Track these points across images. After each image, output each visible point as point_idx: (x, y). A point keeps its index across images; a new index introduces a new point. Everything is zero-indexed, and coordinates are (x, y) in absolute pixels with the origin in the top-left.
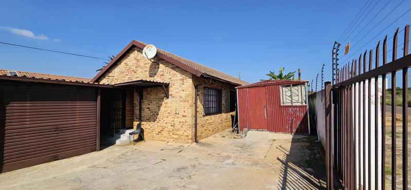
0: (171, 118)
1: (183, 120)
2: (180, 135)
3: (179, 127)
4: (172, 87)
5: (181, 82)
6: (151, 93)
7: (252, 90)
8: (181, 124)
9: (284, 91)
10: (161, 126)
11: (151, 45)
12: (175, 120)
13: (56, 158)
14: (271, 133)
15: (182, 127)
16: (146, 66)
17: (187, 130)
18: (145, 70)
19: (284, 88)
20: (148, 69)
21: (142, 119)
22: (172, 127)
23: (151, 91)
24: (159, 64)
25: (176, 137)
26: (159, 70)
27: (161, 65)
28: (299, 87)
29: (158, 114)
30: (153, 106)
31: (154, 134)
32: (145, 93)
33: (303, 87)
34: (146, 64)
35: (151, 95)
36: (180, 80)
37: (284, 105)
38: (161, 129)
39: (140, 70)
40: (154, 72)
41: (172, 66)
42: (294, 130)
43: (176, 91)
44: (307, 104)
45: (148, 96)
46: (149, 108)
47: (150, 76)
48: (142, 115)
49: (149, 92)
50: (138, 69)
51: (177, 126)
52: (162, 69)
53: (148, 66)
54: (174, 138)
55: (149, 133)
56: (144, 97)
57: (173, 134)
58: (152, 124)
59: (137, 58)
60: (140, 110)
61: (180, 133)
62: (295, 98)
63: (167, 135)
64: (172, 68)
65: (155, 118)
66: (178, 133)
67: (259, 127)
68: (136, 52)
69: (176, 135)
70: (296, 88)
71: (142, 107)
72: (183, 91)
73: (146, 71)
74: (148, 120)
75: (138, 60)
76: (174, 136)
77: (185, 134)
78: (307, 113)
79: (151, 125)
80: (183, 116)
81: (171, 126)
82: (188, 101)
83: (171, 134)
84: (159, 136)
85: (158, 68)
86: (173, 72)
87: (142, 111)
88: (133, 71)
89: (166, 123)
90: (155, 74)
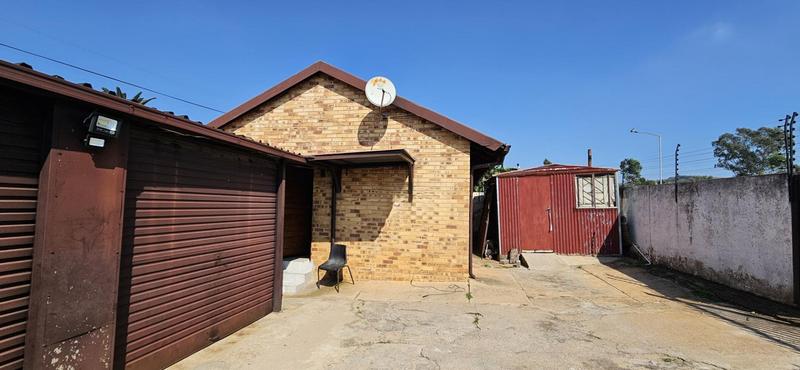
0: (417, 232)
1: (450, 234)
2: (440, 265)
3: (438, 249)
4: (420, 168)
5: (445, 159)
6: (364, 179)
7: (526, 180)
8: (444, 243)
9: (580, 185)
10: (392, 249)
11: (383, 79)
12: (429, 234)
13: (215, 337)
14: (560, 256)
15: (445, 248)
16: (350, 120)
17: (459, 254)
18: (346, 128)
19: (580, 180)
20: (356, 128)
21: (337, 234)
22: (420, 250)
23: (364, 175)
24: (385, 119)
25: (430, 269)
26: (388, 131)
27: (391, 123)
28: (605, 179)
29: (383, 225)
30: (369, 208)
31: (372, 266)
32: (344, 178)
33: (611, 179)
34: (351, 116)
35: (364, 184)
36: (443, 154)
37: (581, 207)
38: (391, 254)
39: (331, 128)
40: (371, 135)
41: (421, 126)
42: (598, 250)
43: (432, 176)
44: (618, 207)
45: (355, 186)
46: (357, 211)
47: (361, 143)
48: (338, 227)
49: (359, 176)
50: (325, 124)
51: (433, 247)
52: (394, 131)
53: (358, 122)
54: (425, 272)
55: (358, 264)
56: (343, 187)
57: (424, 264)
58: (365, 245)
59: (325, 102)
60: (333, 213)
61: (442, 260)
62: (599, 197)
63: (407, 267)
64: (420, 130)
65: (375, 232)
66: (436, 260)
67: (538, 247)
68: (321, 88)
69: (430, 264)
70: (600, 180)
71: (338, 208)
72: (449, 176)
73: (350, 131)
74: (357, 237)
75: (326, 108)
76: (425, 268)
77: (454, 262)
78: (617, 220)
79: (363, 248)
80: (448, 227)
81: (419, 247)
82: (462, 198)
83: (419, 264)
84: (387, 269)
85: (385, 127)
86: (423, 138)
87: (338, 218)
88: (312, 129)
89: (406, 242)
90: (377, 140)
